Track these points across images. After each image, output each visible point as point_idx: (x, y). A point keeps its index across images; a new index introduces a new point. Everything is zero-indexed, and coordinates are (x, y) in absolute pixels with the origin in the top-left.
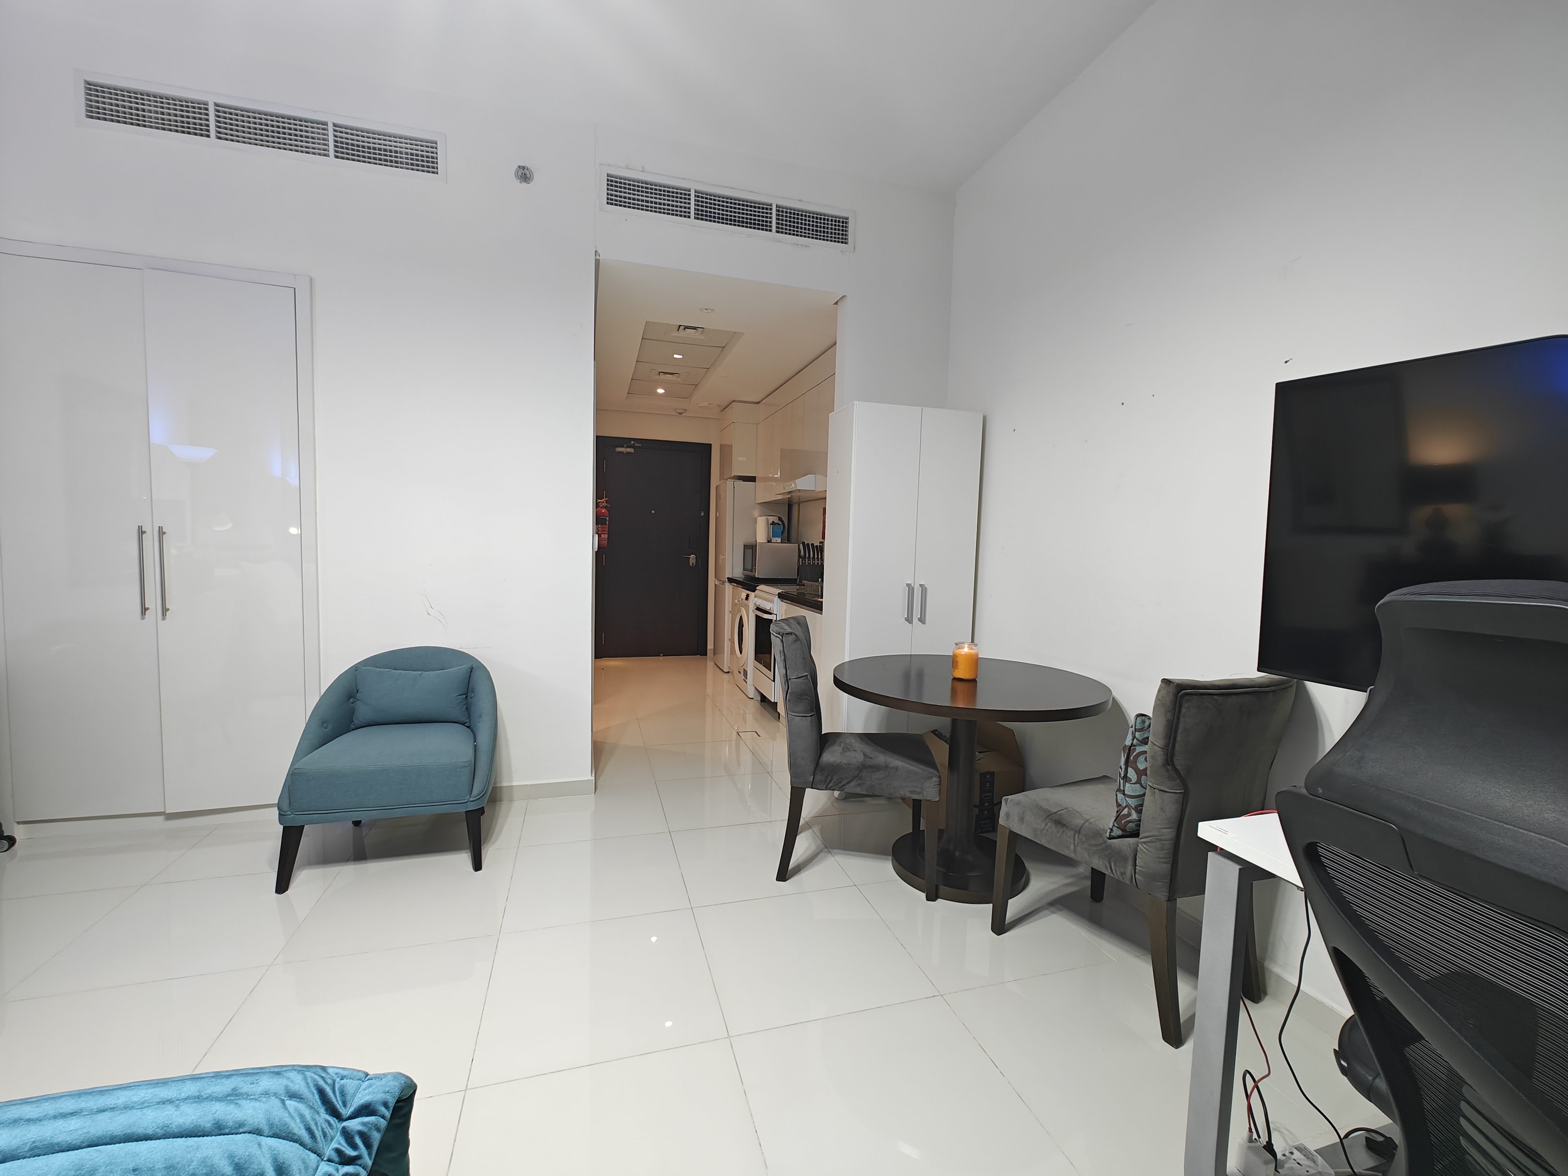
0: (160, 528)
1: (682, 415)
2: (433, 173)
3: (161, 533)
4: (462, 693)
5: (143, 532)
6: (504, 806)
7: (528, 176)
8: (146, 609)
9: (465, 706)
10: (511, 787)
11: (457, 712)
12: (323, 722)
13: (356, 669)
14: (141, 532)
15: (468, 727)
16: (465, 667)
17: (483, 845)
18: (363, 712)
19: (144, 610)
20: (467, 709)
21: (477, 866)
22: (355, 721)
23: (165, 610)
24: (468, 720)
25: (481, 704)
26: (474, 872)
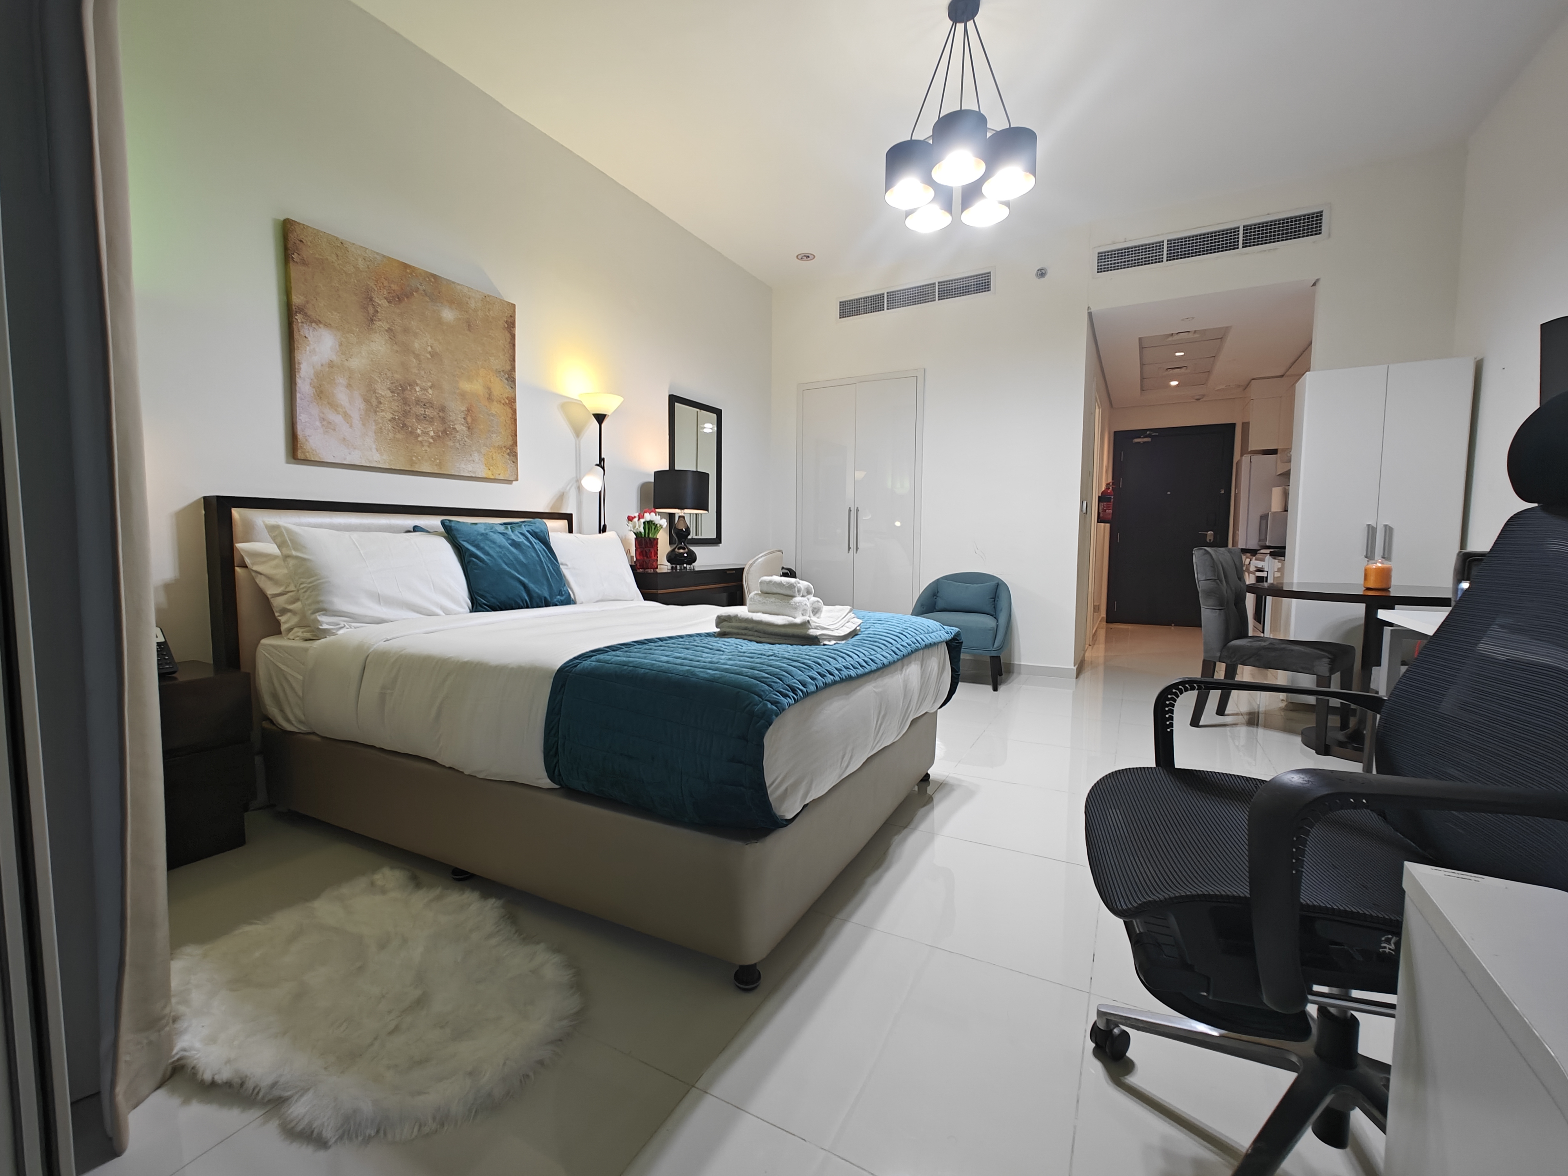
0: (857, 508)
1: (1201, 400)
2: (988, 291)
3: (857, 510)
4: (992, 597)
5: (851, 511)
6: (1015, 675)
7: (1044, 272)
8: (850, 548)
9: (993, 605)
10: (1020, 665)
11: (988, 608)
12: (922, 605)
13: (938, 580)
14: (850, 510)
15: (995, 618)
16: (994, 583)
17: (1000, 684)
18: (941, 603)
19: (849, 548)
20: (994, 607)
21: (995, 689)
22: (937, 608)
23: (857, 548)
24: (994, 614)
25: (1003, 603)
26: (992, 690)
